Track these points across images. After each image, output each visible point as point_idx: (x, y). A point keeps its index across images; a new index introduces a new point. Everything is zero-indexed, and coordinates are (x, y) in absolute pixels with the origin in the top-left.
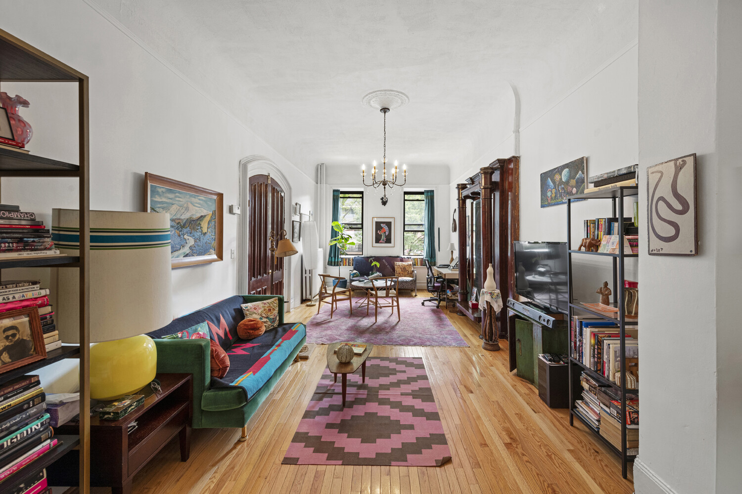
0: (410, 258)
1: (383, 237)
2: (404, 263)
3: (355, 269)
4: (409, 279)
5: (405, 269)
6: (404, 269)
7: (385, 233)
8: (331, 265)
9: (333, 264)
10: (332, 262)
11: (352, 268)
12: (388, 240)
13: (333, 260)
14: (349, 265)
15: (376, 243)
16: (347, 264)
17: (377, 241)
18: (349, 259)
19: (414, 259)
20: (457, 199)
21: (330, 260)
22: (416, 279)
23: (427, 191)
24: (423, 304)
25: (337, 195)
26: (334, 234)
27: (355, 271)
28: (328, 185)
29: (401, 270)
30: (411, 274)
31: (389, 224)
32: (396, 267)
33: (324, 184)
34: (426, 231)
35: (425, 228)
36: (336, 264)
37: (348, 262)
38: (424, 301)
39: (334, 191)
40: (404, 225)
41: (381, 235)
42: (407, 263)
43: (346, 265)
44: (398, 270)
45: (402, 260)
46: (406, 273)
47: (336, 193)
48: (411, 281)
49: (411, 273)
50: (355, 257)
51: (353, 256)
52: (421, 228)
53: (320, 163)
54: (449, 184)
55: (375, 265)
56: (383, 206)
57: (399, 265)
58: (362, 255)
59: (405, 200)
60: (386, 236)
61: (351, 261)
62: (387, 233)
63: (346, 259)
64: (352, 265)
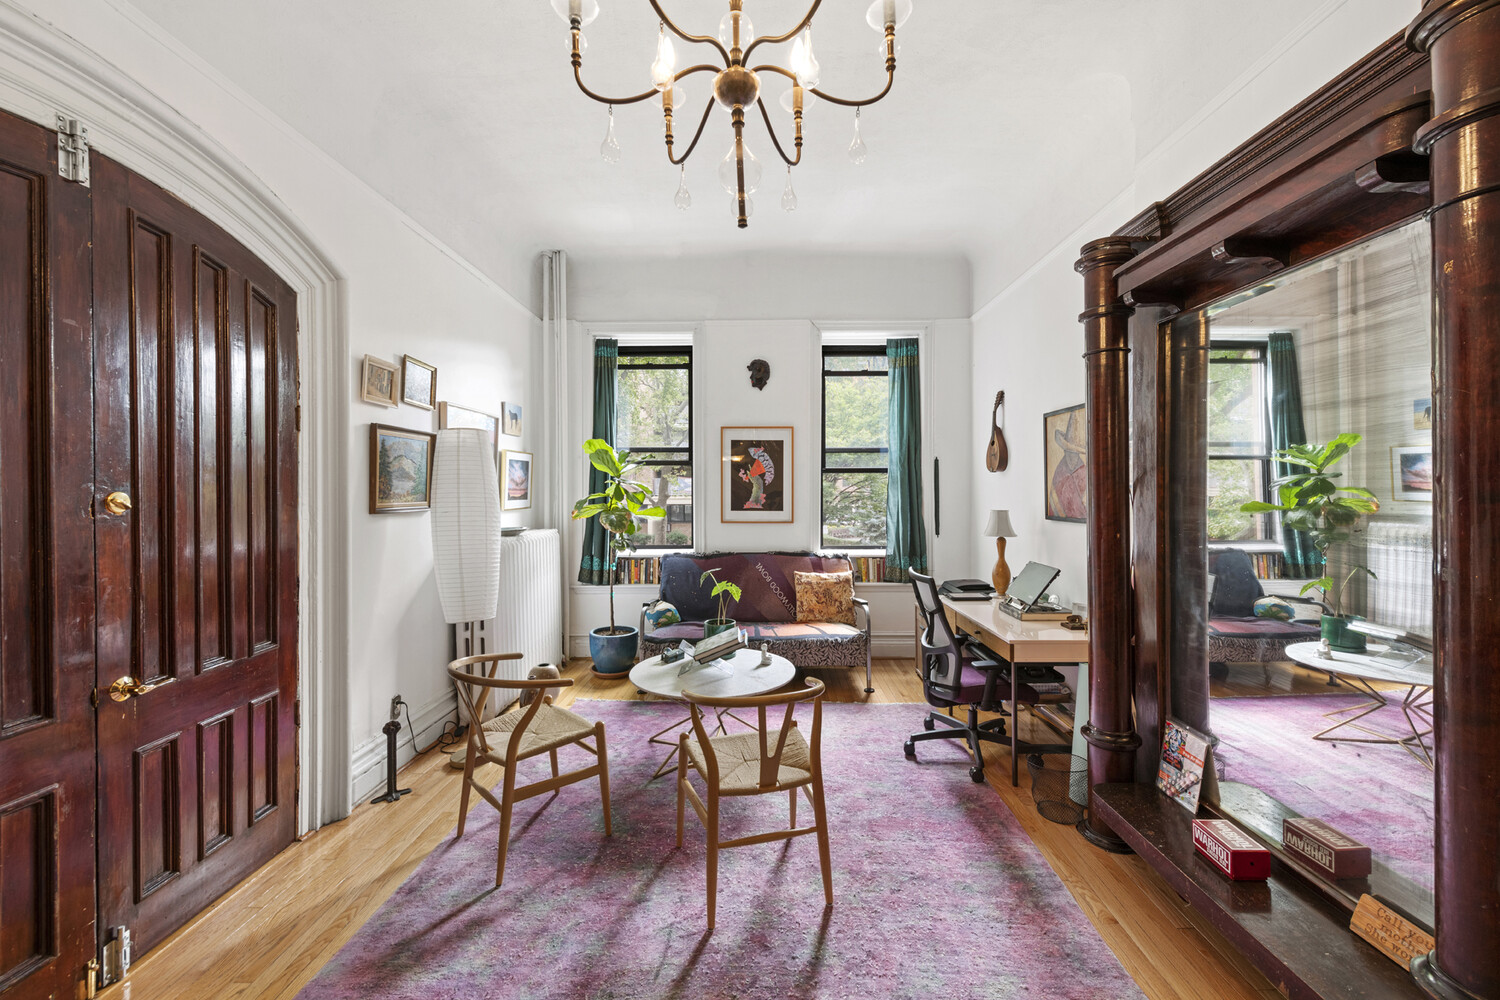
0: (845, 557)
1: (757, 491)
2: (824, 575)
3: (664, 598)
4: (843, 631)
5: (831, 596)
6: (826, 594)
7: (762, 476)
8: (590, 582)
9: (596, 578)
10: (591, 571)
11: (653, 591)
12: (774, 499)
13: (596, 567)
14: (648, 581)
15: (734, 508)
16: (643, 577)
17: (738, 503)
18: (648, 560)
19: (856, 559)
20: (1082, 317)
21: (587, 566)
22: (868, 632)
23: (896, 341)
24: (910, 752)
25: (610, 358)
26: (598, 481)
27: (663, 606)
28: (576, 324)
29: (814, 599)
30: (848, 615)
31: (775, 449)
32: (798, 588)
33: (564, 320)
34: (895, 470)
35: (891, 460)
36: (605, 579)
37: (644, 571)
38: (914, 739)
39: (599, 343)
40: (824, 451)
41: (751, 485)
42: (835, 575)
43: (639, 582)
44: (806, 599)
45: (818, 565)
46: (833, 609)
47: (605, 352)
48: (853, 640)
49: (850, 610)
50: (666, 557)
51: (661, 552)
52: (880, 462)
53: (547, 247)
54: (969, 317)
55: (726, 593)
56: (757, 389)
57: (809, 583)
58: (691, 547)
59: (826, 373)
60: (766, 488)
61: (655, 570)
62: (769, 478)
63: (638, 561)
64: (657, 581)
